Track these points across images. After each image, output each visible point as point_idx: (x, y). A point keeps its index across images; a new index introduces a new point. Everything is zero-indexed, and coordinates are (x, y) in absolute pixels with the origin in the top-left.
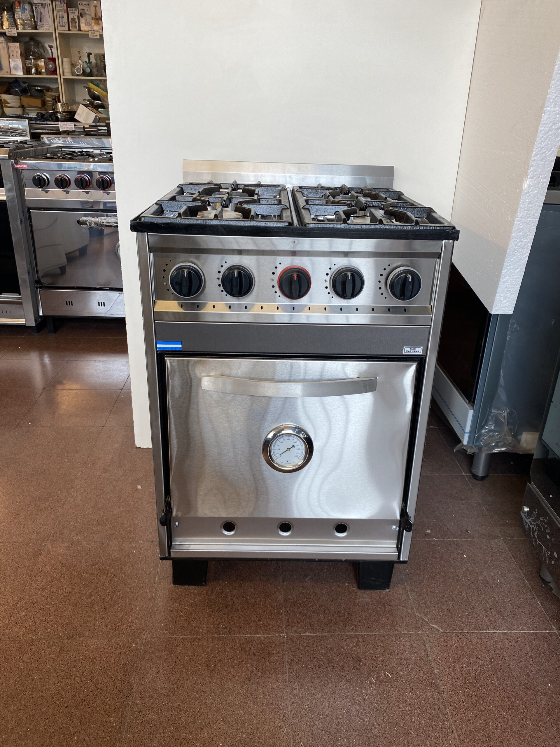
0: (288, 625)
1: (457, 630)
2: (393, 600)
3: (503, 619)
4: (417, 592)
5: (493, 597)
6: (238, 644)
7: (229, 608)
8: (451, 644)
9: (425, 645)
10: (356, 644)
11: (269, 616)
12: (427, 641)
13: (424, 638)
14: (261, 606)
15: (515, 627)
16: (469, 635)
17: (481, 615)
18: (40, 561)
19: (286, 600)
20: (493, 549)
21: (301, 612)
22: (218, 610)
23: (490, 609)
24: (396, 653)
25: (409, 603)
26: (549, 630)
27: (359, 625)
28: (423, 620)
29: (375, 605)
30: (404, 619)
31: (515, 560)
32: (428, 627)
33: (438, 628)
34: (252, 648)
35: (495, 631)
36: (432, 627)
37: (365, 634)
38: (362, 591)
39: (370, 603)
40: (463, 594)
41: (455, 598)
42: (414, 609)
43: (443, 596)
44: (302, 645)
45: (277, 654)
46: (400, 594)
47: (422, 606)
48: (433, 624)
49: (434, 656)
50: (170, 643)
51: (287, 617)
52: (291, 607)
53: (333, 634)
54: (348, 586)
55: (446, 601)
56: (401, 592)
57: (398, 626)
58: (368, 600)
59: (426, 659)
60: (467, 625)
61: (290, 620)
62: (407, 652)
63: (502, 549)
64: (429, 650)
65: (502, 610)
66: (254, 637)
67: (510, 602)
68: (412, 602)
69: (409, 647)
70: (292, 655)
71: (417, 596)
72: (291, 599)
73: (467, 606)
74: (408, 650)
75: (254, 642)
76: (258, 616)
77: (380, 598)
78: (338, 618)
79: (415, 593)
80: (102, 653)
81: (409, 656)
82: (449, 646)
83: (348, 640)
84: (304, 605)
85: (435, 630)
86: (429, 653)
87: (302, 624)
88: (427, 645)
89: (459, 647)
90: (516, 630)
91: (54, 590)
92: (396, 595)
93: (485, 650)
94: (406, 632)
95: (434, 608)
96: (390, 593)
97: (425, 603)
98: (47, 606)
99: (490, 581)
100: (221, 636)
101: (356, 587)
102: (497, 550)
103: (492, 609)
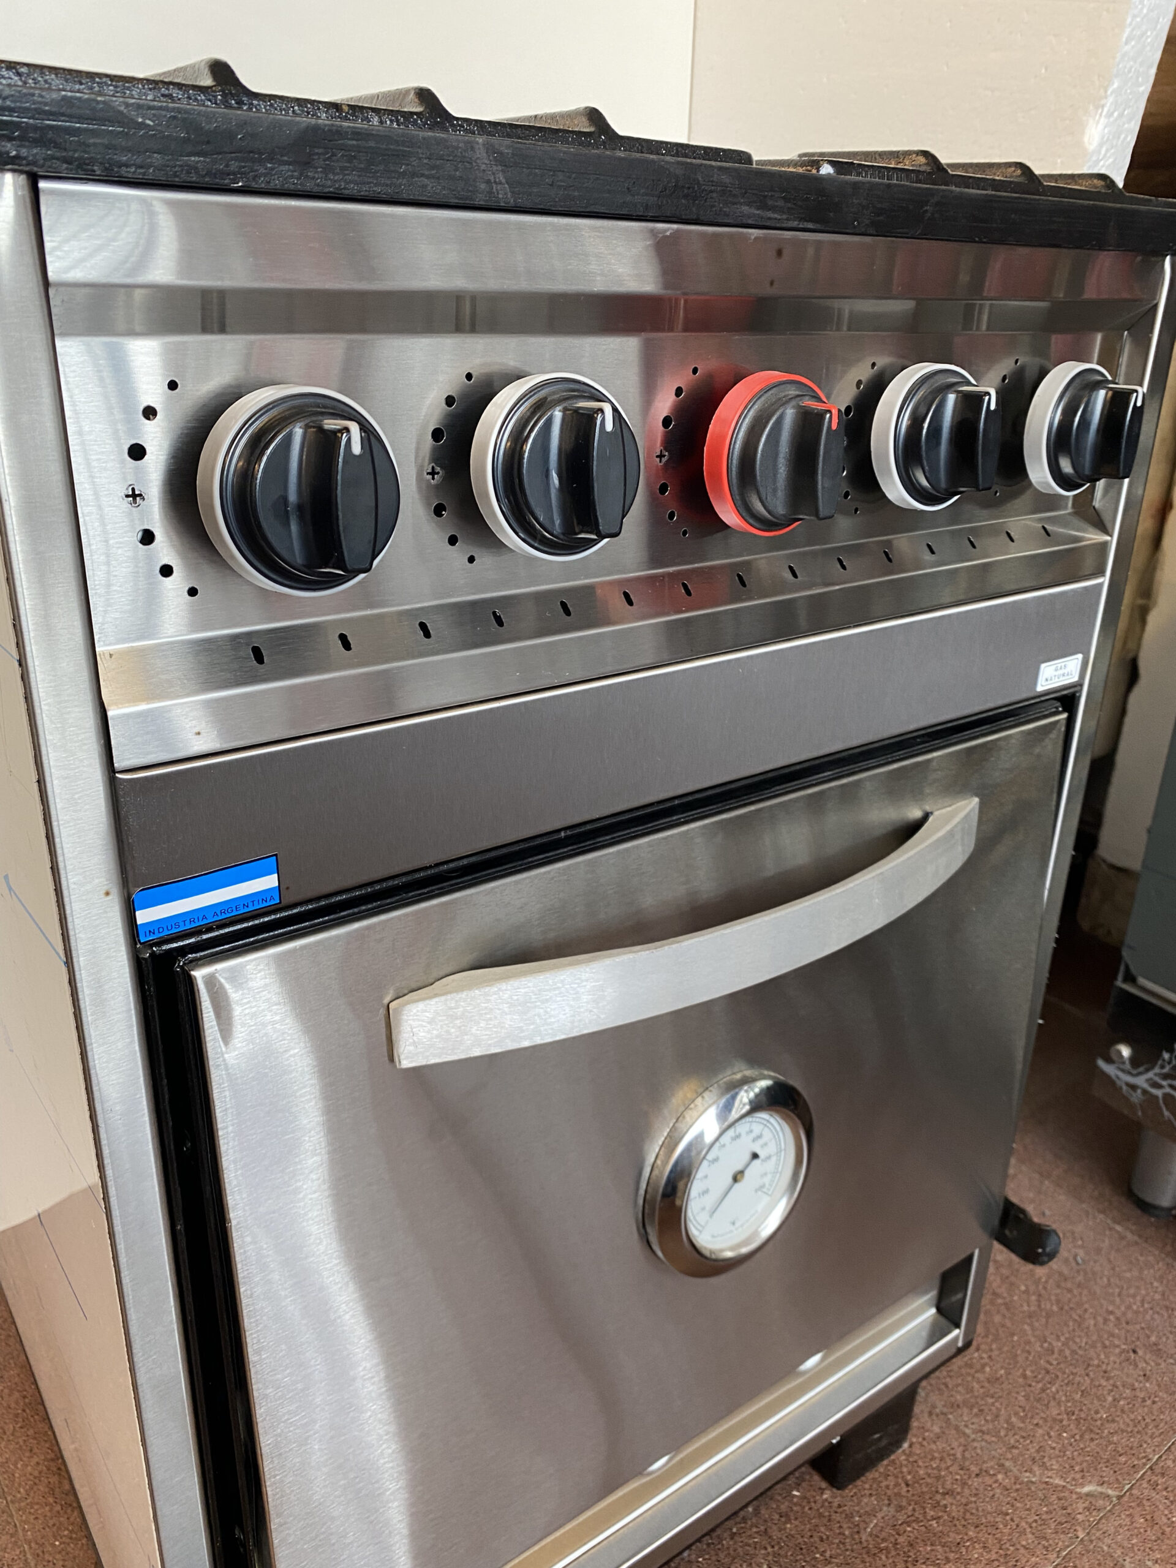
1: (1139, 1467)
2: (938, 1469)
5: (1108, 1312)
8: (1164, 1520)
12: (1119, 1552)
13: (1105, 1548)
17: (1136, 1384)
23: (1135, 1352)
25: (979, 1451)
28: (1054, 1488)
29: (917, 1521)
30: (1017, 1520)
32: (1081, 1506)
33: (1099, 1489)
36: (1089, 1495)
38: (850, 1491)
39: (902, 1517)
40: (1055, 1343)
41: (1048, 1366)
42: (1007, 1464)
43: (1025, 1376)
46: (938, 1437)
47: (1012, 1441)
48: (1082, 1485)
54: (803, 1497)
55: (1044, 1390)
56: (936, 1429)
57: (1022, 1551)
58: (888, 1511)
65: (1153, 1339)
67: (1146, 1306)
68: (983, 1444)
71: (976, 1415)
73: (1091, 1374)
77: (907, 1485)
79: (966, 1411)
82: (1168, 1530)
85: (1101, 1502)
92: (934, 1447)
95: (1040, 1432)
96: (917, 1450)
97: (1011, 1427)
99: (1066, 1271)
101: (824, 1485)
103: (1138, 1350)
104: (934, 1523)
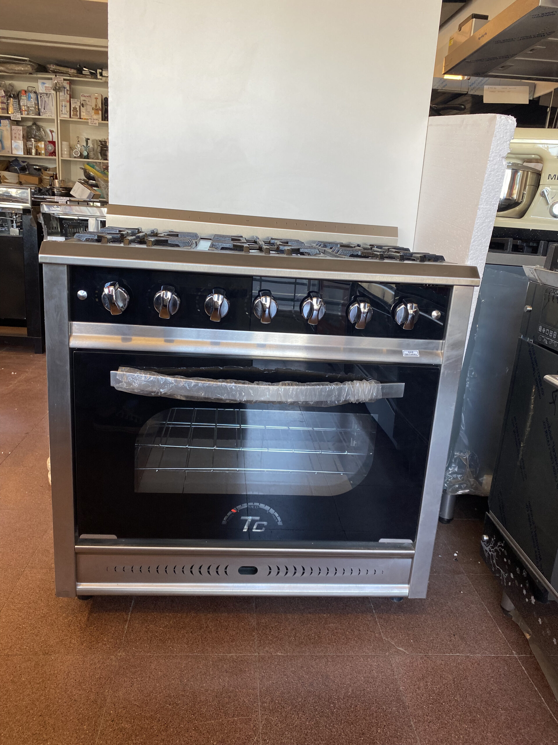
0: (260, 646)
1: (422, 653)
2: (361, 625)
3: (466, 644)
4: (384, 619)
5: (457, 625)
6: (211, 662)
7: (203, 630)
8: (416, 664)
9: (391, 666)
10: (326, 663)
11: (241, 638)
12: (394, 662)
13: (391, 659)
14: (234, 629)
15: (477, 651)
16: (433, 657)
17: (445, 640)
18: (18, 585)
19: (258, 624)
20: (457, 583)
21: (273, 634)
22: (192, 632)
23: (454, 635)
24: (364, 672)
25: (377, 628)
26: (509, 654)
27: (329, 647)
28: (390, 643)
29: (344, 630)
30: (371, 643)
31: (477, 593)
32: (394, 650)
33: (404, 650)
34: (225, 666)
35: (458, 654)
36: (398, 649)
37: (334, 655)
38: (332, 617)
39: (340, 627)
40: (429, 622)
41: (420, 625)
42: (382, 634)
43: (410, 623)
44: (273, 664)
45: (248, 671)
46: (368, 620)
47: (389, 631)
48: (400, 647)
49: (400, 675)
50: (144, 660)
51: (259, 639)
52: (263, 630)
53: (304, 654)
55: (412, 628)
56: (370, 619)
57: (366, 648)
58: (338, 625)
59: (393, 678)
60: (432, 648)
61: (262, 641)
62: (374, 672)
63: (466, 584)
64: (395, 669)
65: (465, 636)
66: (226, 656)
67: (473, 629)
68: (380, 628)
69: (377, 667)
70: (263, 672)
71: (385, 622)
72: (263, 623)
73: (433, 632)
74: (375, 669)
75: (227, 660)
76: (231, 637)
77: (349, 624)
78: (308, 640)
80: (77, 667)
81: (376, 674)
82: (414, 666)
83: (318, 660)
84: (276, 629)
85: (401, 652)
86: (395, 672)
87: (274, 645)
88: (393, 665)
89: (424, 668)
90: (478, 654)
91: (31, 611)
92: (365, 621)
93: (449, 671)
94: (373, 654)
95: (400, 633)
97: (392, 629)
98: (24, 626)
99: (455, 611)
100: (194, 654)
102: (461, 584)
103: (456, 635)
104: (348, 633)
